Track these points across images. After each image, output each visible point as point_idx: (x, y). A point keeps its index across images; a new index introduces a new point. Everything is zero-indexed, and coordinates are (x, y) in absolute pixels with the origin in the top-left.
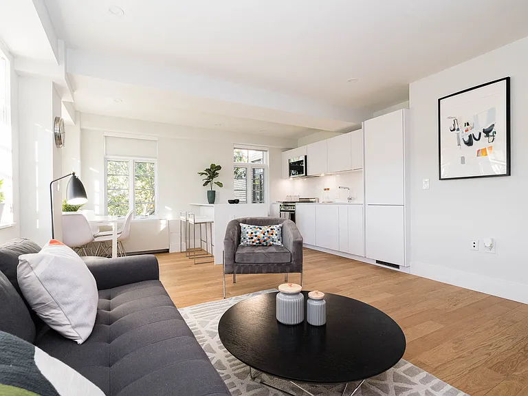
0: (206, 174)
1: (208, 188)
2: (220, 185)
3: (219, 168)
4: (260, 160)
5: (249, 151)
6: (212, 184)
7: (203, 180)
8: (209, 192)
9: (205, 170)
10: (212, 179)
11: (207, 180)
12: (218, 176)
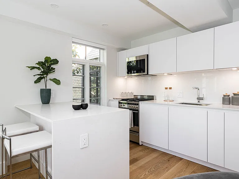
0: (39, 68)
1: (42, 85)
2: (57, 82)
3: (56, 62)
4: (97, 59)
5: (88, 48)
6: (46, 81)
7: (34, 76)
8: (42, 91)
9: (37, 64)
10: (47, 75)
11: (39, 76)
12: (55, 71)
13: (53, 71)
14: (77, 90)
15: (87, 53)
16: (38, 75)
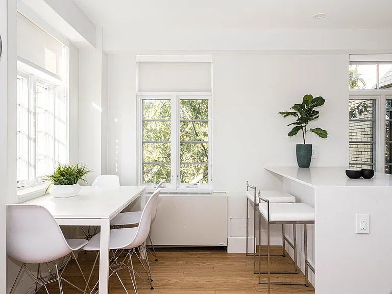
0: (295, 114)
1: (298, 139)
2: (322, 133)
3: (320, 101)
6: (305, 132)
7: (288, 125)
8: (299, 147)
9: (293, 108)
10: (306, 122)
11: (296, 125)
12: (318, 116)
13: (316, 116)
14: (362, 146)
15: (380, 77)
16: (294, 124)
